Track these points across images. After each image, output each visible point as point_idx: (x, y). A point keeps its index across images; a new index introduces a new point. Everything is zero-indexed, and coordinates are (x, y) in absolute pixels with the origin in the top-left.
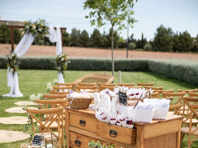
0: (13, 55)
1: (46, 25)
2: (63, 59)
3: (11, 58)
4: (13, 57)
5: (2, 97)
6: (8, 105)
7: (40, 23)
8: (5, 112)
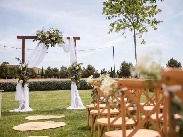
0: (24, 66)
1: (59, 34)
2: (77, 68)
3: (22, 69)
4: (23, 68)
5: (9, 112)
6: (16, 121)
7: (53, 32)
8: (14, 130)
